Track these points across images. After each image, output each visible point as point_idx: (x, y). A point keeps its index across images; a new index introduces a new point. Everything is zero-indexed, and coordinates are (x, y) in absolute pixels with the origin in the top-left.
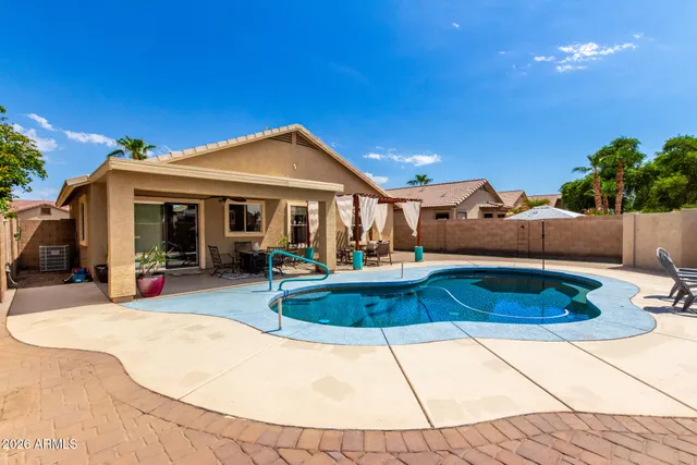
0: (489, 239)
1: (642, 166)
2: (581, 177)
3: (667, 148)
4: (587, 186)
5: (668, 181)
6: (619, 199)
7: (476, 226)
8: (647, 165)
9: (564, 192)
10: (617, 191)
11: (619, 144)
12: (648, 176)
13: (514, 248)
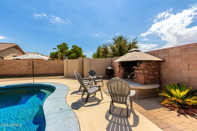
0: (13, 69)
1: (69, 50)
2: (55, 51)
3: (73, 47)
4: (56, 54)
5: (73, 55)
6: (64, 58)
7: (5, 64)
8: (70, 51)
9: (51, 55)
10: (63, 56)
11: (64, 44)
12: (70, 53)
13: (26, 73)
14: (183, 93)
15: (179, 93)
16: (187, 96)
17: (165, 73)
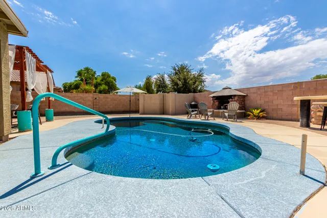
14: (258, 111)
15: (256, 112)
16: (261, 112)
17: (248, 103)
